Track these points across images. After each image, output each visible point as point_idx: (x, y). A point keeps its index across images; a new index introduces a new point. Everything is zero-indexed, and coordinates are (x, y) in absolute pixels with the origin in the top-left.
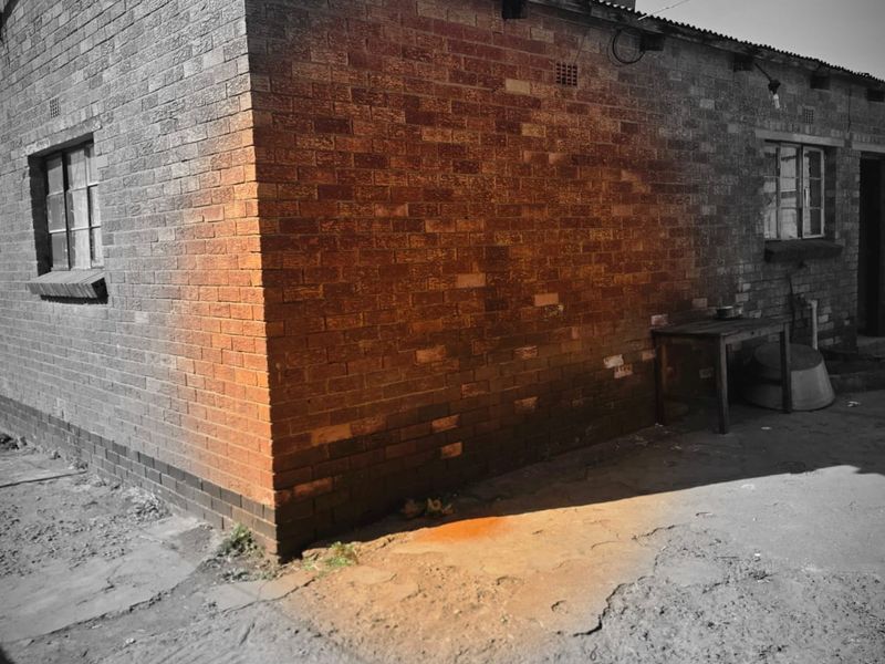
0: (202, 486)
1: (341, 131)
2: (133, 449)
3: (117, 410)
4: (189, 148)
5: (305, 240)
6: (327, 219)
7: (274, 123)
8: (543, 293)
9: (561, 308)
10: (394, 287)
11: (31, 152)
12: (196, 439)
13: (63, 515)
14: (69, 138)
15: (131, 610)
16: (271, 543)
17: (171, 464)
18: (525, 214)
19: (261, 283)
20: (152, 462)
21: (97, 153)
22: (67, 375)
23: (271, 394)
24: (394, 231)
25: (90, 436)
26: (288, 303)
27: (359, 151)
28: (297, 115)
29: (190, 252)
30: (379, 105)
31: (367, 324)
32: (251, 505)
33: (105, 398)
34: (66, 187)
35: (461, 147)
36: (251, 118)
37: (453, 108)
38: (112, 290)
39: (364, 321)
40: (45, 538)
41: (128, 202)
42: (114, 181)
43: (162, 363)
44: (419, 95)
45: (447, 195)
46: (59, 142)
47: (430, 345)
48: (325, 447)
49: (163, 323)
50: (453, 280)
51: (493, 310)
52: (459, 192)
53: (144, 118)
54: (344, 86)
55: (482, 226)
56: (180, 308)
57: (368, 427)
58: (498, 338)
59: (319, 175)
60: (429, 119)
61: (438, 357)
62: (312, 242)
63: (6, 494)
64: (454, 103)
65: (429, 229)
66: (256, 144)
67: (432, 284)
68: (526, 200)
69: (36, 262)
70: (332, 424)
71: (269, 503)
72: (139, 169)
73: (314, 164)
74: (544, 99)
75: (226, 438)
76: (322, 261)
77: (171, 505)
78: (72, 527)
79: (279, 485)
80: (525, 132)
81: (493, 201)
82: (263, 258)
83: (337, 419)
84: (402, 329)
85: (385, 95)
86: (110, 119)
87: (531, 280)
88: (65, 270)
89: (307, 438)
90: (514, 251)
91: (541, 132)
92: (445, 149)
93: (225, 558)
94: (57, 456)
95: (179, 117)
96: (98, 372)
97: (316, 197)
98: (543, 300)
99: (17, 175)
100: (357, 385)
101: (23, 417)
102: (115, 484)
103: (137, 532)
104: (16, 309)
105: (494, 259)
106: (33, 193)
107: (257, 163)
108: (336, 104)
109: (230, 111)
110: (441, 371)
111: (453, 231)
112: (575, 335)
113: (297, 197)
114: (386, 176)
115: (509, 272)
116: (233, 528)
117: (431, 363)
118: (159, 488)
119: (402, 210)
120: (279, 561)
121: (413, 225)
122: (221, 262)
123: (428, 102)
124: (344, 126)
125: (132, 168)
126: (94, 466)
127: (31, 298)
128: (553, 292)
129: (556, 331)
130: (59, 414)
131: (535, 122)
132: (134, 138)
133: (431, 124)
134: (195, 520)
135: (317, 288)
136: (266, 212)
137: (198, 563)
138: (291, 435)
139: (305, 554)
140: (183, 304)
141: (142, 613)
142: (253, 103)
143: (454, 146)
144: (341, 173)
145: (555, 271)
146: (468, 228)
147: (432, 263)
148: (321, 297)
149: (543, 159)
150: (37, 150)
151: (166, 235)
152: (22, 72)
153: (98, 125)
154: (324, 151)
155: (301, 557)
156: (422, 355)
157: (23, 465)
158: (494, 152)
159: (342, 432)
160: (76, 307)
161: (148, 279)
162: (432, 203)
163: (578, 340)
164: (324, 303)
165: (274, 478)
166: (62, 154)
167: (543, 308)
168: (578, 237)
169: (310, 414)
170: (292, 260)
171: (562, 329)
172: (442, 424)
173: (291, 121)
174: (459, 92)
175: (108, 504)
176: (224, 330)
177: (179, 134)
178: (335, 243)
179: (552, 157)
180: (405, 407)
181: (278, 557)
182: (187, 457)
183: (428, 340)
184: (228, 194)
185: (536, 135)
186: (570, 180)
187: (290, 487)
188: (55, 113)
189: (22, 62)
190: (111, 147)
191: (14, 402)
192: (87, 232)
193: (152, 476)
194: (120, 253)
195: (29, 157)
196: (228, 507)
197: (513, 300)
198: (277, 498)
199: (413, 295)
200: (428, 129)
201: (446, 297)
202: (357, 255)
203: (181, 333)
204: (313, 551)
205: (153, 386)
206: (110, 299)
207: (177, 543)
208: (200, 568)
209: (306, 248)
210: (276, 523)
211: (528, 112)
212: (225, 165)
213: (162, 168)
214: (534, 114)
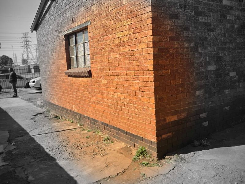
0: (126, 133)
1: (176, 18)
2: (100, 121)
3: (94, 109)
4: (125, 27)
5: (165, 55)
6: (171, 48)
7: (158, 16)
8: (232, 72)
9: (237, 77)
10: (190, 70)
11: (65, 34)
12: (124, 119)
13: (82, 141)
14: (79, 28)
15: (118, 175)
16: (155, 154)
17: (114, 126)
18: (228, 46)
19: (153, 69)
20: (107, 125)
21: (89, 32)
22: (76, 99)
23: (155, 106)
24: (190, 51)
25: (84, 117)
26: (160, 76)
27: (181, 25)
28: (164, 13)
29: (123, 61)
30: (187, 9)
31: (182, 82)
32: (146, 141)
33: (90, 106)
34: (76, 43)
35: (210, 23)
36: (151, 14)
37: (208, 10)
38: (93, 73)
39: (181, 81)
40: (80, 147)
41: (100, 46)
42: (95, 40)
43: (112, 95)
44: (198, 6)
45: (205, 39)
46: (75, 30)
47: (200, 89)
48: (170, 123)
49: (112, 83)
50: (206, 68)
51: (218, 77)
52: (209, 38)
53: (107, 19)
54: (177, 3)
55: (215, 50)
56: (119, 78)
57: (182, 117)
58: (219, 87)
59: (170, 33)
60: (201, 14)
61: (202, 93)
62: (167, 55)
63: (63, 133)
64: (208, 8)
65: (200, 51)
66: (152, 23)
67: (201, 69)
68: (228, 41)
69: (67, 66)
70: (172, 115)
71: (154, 140)
72: (105, 36)
73: (168, 30)
74: (233, 7)
75: (136, 118)
76: (170, 62)
77: (114, 138)
78: (87, 145)
79: (158, 135)
80: (228, 18)
81: (218, 41)
82: (154, 61)
83: (174, 114)
84: (192, 84)
85: (189, 6)
86: (94, 21)
87: (229, 67)
88: (76, 68)
89: (165, 120)
90: (224, 58)
91: (232, 18)
92: (205, 24)
93: (139, 157)
94: (73, 122)
95: (121, 17)
96: (88, 98)
97: (169, 41)
98: (232, 74)
99: (61, 41)
100: (179, 103)
101: (61, 110)
102: (94, 131)
103: (107, 147)
104: (59, 79)
105: (218, 60)
106: (66, 46)
107: (153, 29)
108: (175, 9)
109: (142, 13)
110: (203, 98)
111: (207, 51)
112: (241, 86)
113: (163, 40)
114: (189, 33)
115: (222, 65)
116: (139, 147)
117: (200, 95)
118: (110, 133)
119: (193, 45)
120: (158, 159)
121: (195, 49)
122: (136, 63)
123: (201, 8)
124: (177, 17)
125: (102, 36)
126: (86, 125)
127: (65, 76)
128: (235, 71)
129: (235, 85)
130: (74, 110)
131: (231, 14)
132: (103, 26)
133: (201, 15)
134: (124, 144)
135: (168, 71)
136: (155, 46)
137: (132, 159)
138: (161, 119)
139: (166, 157)
140: (121, 77)
141: (121, 176)
142: (152, 9)
143: (208, 23)
144: (176, 32)
145: (236, 64)
146: (211, 50)
147: (201, 62)
148: (169, 74)
149: (233, 27)
150: (67, 33)
151: (114, 56)
152: (62, 10)
153: (89, 23)
154: (171, 25)
155: (165, 158)
156: (198, 93)
157: (64, 124)
158: (219, 25)
159: (175, 118)
160: (80, 79)
161: (107, 70)
162: (201, 42)
163: (241, 87)
164: (170, 76)
165: (156, 133)
166: (75, 33)
167: (232, 77)
168: (243, 53)
169: (166, 112)
170: (162, 62)
171: (237, 84)
172: (203, 115)
173: (162, 15)
174: (210, 4)
175: (94, 137)
176: (136, 85)
177: (121, 23)
178: (174, 55)
179: (236, 26)
180: (193, 110)
181: (157, 158)
182: (120, 124)
183: (199, 88)
184: (140, 41)
185: (231, 19)
186: (240, 34)
187: (161, 136)
188: (74, 21)
189: (63, 7)
190: (94, 30)
191: (58, 106)
192: (83, 56)
193: (107, 129)
194: (96, 62)
195: (65, 35)
196: (137, 141)
197: (224, 74)
198: (157, 139)
199: (195, 73)
200: (201, 17)
201: (204, 73)
202: (180, 60)
203: (119, 86)
204: (169, 156)
205: (108, 102)
206: (93, 76)
207: (122, 151)
208: (133, 161)
209: (165, 57)
210: (157, 147)
211: (229, 11)
212: (139, 31)
213: (113, 35)
214: (231, 12)
